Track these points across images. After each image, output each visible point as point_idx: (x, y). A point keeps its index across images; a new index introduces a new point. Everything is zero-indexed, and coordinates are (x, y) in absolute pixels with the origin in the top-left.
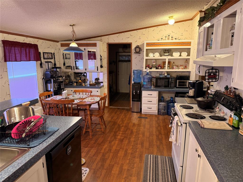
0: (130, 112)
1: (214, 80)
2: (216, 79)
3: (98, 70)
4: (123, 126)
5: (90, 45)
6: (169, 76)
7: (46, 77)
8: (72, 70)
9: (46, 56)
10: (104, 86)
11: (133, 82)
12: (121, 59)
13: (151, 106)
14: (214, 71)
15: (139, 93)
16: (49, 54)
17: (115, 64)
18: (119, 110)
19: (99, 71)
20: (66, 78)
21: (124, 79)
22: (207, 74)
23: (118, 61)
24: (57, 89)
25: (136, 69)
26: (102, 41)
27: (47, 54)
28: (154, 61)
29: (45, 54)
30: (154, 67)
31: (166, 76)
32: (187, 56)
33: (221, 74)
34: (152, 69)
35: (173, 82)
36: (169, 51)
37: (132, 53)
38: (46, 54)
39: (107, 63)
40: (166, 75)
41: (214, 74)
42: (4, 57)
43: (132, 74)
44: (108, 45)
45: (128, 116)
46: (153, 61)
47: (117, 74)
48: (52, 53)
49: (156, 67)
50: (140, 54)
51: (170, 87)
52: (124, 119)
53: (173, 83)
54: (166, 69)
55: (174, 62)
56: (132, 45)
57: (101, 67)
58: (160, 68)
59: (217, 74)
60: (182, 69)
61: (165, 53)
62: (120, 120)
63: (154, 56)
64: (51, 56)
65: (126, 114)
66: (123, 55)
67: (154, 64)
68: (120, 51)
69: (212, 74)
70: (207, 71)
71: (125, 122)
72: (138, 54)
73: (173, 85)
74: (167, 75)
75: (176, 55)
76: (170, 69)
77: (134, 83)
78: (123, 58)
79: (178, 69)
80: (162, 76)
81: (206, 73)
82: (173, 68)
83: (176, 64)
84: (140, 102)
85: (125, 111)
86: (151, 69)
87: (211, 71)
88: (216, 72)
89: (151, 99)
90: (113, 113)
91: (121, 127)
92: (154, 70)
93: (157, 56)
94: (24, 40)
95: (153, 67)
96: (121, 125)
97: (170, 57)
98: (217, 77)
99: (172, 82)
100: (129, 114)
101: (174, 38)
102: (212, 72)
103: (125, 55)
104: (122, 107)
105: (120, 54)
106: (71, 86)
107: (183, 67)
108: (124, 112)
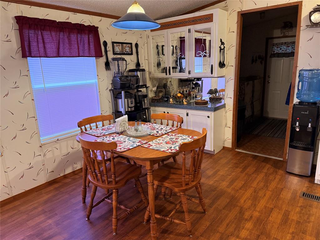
0: (281, 172)
3: (212, 73)
4: (251, 217)
5: (200, 20)
7: (114, 86)
8: (166, 75)
9: (118, 49)
10: (226, 106)
11: (296, 101)
12: (277, 50)
15: (310, 130)
16: (124, 45)
17: (263, 62)
18: (256, 161)
19: (215, 74)
20: (159, 89)
21: (279, 92)
23: (269, 55)
24: (133, 109)
25: (309, 68)
26: (227, 10)
27: (121, 45)
29: (117, 46)
37: (302, 28)
38: (118, 44)
39: (236, 58)
42: (21, 49)
43: (297, 80)
44: (240, 16)
45: (273, 185)
47: (266, 81)
48: (131, 44)
52: (261, 194)
56: (303, 7)
57: (222, 65)
62: (249, 193)
64: (130, 50)
65: (271, 177)
66: (282, 44)
68: (274, 36)
71: (262, 203)
77: (299, 102)
78: (281, 49)
84: (312, 153)
85: (268, 166)
90: (238, 169)
91: (246, 220)
94: (68, 17)
96: (247, 215)
100: (278, 177)
103: (285, 43)
104: (264, 153)
105: (276, 41)
106: (166, 103)
108: (265, 170)
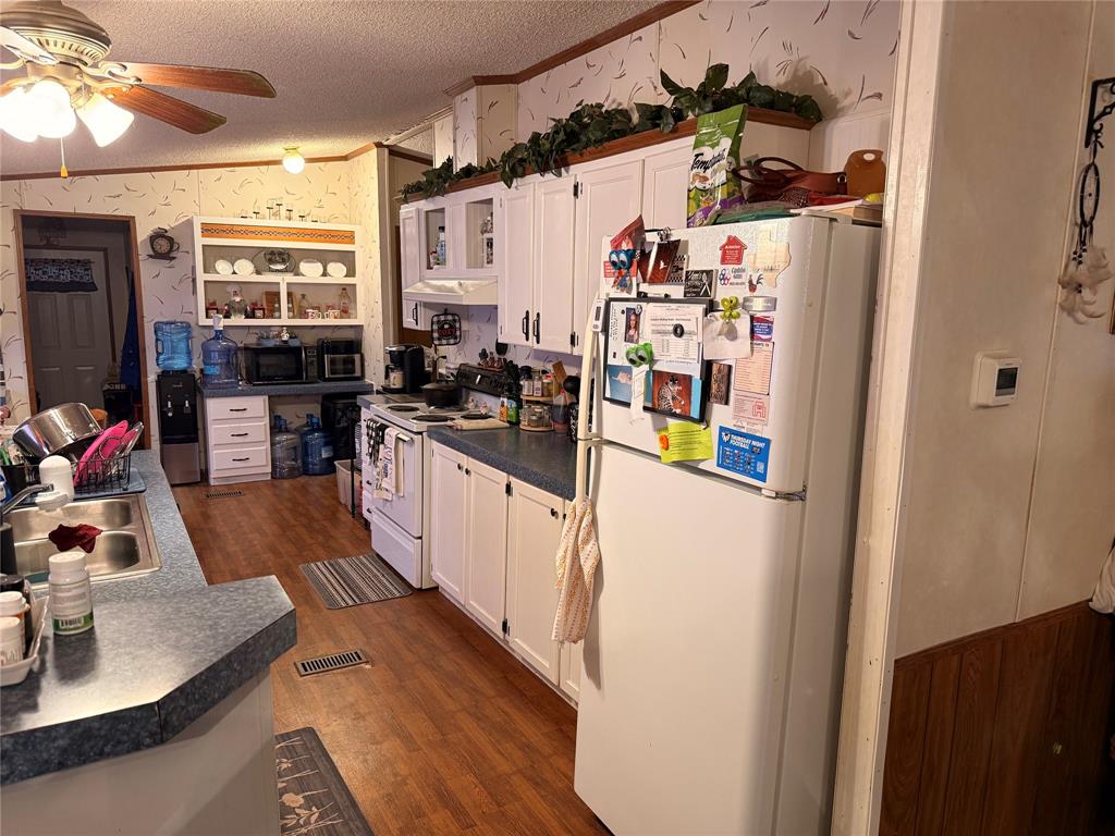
1: (452, 341)
2: (456, 338)
6: (295, 343)
10: (12, 396)
13: (244, 451)
14: (450, 318)
15: (189, 411)
22: (435, 327)
28: (236, 288)
30: (240, 312)
31: (285, 342)
32: (346, 276)
33: (465, 326)
34: (233, 317)
35: (312, 362)
36: (285, 257)
37: (141, 257)
39: (20, 297)
40: (285, 337)
41: (452, 327)
44: (19, 219)
46: (231, 289)
49: (246, 311)
50: (173, 262)
51: (307, 378)
53: (315, 363)
54: (285, 319)
55: (303, 296)
56: (138, 225)
58: (259, 313)
59: (458, 325)
60: (335, 318)
61: (271, 261)
63: (234, 273)
66: (46, 261)
67: (238, 299)
69: (446, 326)
70: (435, 319)
72: (166, 263)
73: (313, 371)
74: (291, 337)
75: (311, 272)
76: (294, 317)
79: (323, 317)
80: (271, 344)
81: (432, 324)
82: (304, 315)
83: (311, 301)
84: (197, 444)
86: (227, 316)
87: (442, 318)
88: (455, 321)
89: (243, 426)
92: (238, 320)
93: (245, 270)
95: (235, 311)
97: (290, 278)
98: (458, 333)
99: (309, 360)
101: (295, 215)
102: (445, 322)
107: (337, 312)
